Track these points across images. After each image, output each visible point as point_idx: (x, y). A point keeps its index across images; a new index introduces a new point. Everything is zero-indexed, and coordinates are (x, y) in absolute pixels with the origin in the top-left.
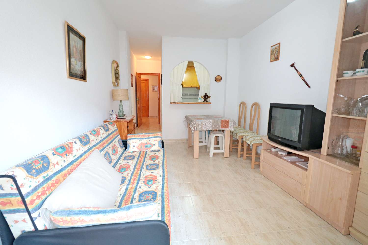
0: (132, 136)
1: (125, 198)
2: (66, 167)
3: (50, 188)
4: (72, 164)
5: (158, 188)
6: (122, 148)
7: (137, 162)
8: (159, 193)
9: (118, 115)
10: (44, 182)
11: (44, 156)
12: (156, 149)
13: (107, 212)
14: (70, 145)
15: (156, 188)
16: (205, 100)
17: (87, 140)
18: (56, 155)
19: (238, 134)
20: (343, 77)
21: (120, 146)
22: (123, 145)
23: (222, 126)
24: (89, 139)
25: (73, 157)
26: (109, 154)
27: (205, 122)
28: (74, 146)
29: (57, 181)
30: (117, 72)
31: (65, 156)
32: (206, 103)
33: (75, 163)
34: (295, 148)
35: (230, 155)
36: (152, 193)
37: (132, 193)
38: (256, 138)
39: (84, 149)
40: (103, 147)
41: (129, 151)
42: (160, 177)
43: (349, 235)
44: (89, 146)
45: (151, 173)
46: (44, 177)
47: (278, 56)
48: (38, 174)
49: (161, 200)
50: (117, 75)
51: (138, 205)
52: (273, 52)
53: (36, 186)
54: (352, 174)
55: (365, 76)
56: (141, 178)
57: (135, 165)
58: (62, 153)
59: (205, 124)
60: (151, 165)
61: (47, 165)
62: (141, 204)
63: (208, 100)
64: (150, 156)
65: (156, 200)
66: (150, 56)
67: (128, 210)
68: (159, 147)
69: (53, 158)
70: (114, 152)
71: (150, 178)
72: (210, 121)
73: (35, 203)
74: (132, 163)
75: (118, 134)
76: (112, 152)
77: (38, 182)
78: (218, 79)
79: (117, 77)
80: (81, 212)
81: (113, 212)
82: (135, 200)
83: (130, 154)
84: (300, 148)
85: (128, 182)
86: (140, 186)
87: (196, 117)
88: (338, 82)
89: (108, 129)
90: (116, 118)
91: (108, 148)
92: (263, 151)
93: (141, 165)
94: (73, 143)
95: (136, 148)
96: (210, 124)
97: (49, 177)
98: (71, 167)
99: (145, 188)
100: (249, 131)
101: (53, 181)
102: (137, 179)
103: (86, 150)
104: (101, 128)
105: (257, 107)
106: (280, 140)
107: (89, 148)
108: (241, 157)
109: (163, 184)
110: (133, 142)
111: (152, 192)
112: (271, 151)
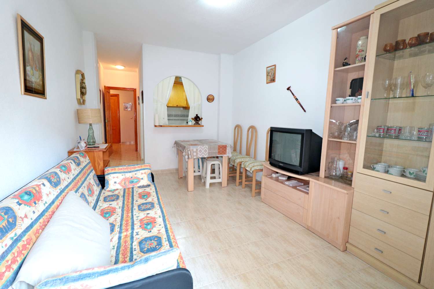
0: (112, 170)
1: (121, 249)
2: (37, 220)
3: (22, 252)
4: (44, 215)
5: (160, 231)
6: (98, 186)
7: (123, 203)
8: (164, 237)
9: (87, 143)
10: (13, 245)
11: (7, 208)
12: (145, 184)
13: (119, 270)
14: (37, 189)
15: (158, 232)
16: (196, 122)
17: (57, 180)
18: (23, 205)
19: (236, 161)
20: (336, 103)
21: (96, 184)
22: (99, 182)
23: (219, 153)
24: (59, 178)
25: (43, 205)
26: (85, 195)
27: (200, 149)
28: (43, 189)
29: (28, 241)
30: (83, 86)
31: (34, 204)
32: (197, 126)
33: (47, 213)
34: (297, 173)
35: (228, 184)
36: (155, 239)
37: (129, 242)
38: (256, 164)
39: (55, 192)
40: (77, 187)
41: (108, 189)
42: (160, 217)
43: (346, 250)
44: (60, 188)
45: (146, 214)
46: (12, 238)
47: (274, 78)
48: (3, 235)
49: (168, 245)
50: (83, 90)
51: (158, 255)
52: (269, 73)
53: (4, 253)
54: (348, 194)
55: (354, 104)
56: (135, 223)
57: (122, 207)
58: (29, 200)
59: (200, 151)
60: (143, 204)
61: (13, 221)
62: (161, 253)
63: (200, 122)
64: (139, 194)
65: (162, 246)
66: (123, 66)
67: (146, 263)
68: (149, 181)
69: (19, 209)
70: (90, 192)
71: (148, 221)
72: (206, 147)
73: (5, 276)
74: (117, 205)
75: (92, 168)
76: (88, 192)
77: (6, 247)
78: (210, 99)
79: (83, 93)
80: (83, 276)
81: (127, 269)
82: (135, 250)
83: (110, 194)
84: (301, 172)
85: (119, 229)
86: (136, 232)
87: (188, 143)
88: (332, 108)
89: (80, 162)
90: (86, 147)
91: (83, 188)
92: (264, 177)
93: (130, 206)
94: (40, 185)
95: (118, 184)
96: (207, 151)
97: (18, 237)
98: (43, 218)
99: (144, 234)
100: (246, 156)
101: (24, 241)
102: (130, 224)
103: (58, 193)
104: (71, 162)
105: (254, 130)
106: (282, 165)
107: (61, 190)
108: (239, 185)
109: (166, 226)
110: (114, 178)
111: (154, 237)
112: (272, 176)
